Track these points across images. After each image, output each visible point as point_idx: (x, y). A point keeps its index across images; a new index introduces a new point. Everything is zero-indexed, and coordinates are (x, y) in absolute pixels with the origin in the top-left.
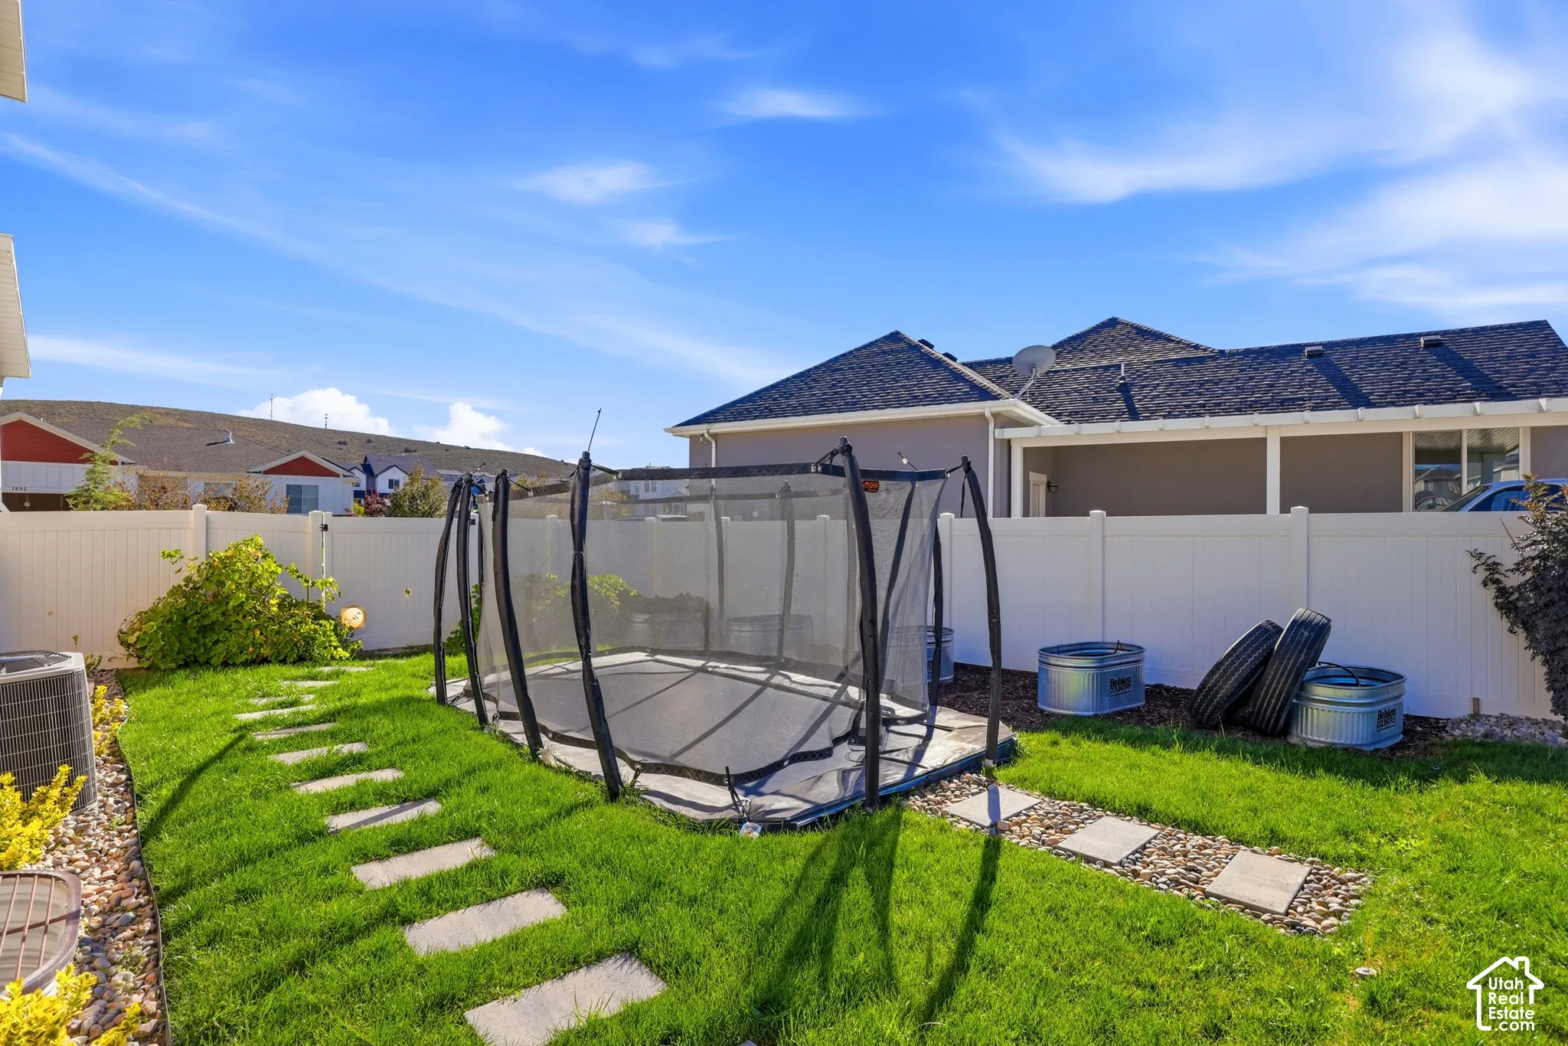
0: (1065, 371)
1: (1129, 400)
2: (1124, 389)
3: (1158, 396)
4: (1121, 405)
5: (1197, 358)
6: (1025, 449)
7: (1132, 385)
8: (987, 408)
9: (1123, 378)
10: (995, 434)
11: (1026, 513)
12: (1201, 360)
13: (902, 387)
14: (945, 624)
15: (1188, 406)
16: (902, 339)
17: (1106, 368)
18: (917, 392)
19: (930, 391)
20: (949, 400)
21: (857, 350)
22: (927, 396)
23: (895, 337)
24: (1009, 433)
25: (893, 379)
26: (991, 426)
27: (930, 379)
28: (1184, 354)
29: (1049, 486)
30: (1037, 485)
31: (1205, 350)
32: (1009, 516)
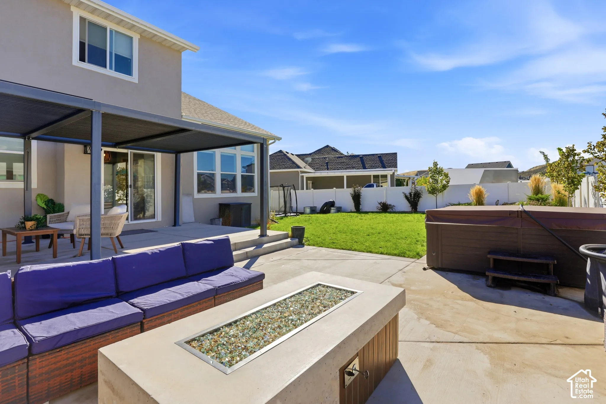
0: (317, 158)
1: (327, 166)
2: (327, 163)
3: (333, 165)
4: (326, 167)
5: (342, 156)
6: (306, 177)
7: (328, 162)
8: (299, 170)
9: (327, 161)
10: (300, 175)
11: (307, 189)
12: (342, 157)
13: (283, 164)
14: (292, 206)
15: (337, 168)
16: (282, 152)
17: (324, 158)
18: (286, 166)
19: (288, 166)
20: (292, 168)
21: (273, 154)
22: (288, 167)
23: (281, 151)
24: (303, 174)
25: (281, 162)
26: (300, 173)
27: (289, 163)
28: (339, 156)
29: (312, 183)
30: (310, 183)
31: (343, 155)
32: (303, 190)
